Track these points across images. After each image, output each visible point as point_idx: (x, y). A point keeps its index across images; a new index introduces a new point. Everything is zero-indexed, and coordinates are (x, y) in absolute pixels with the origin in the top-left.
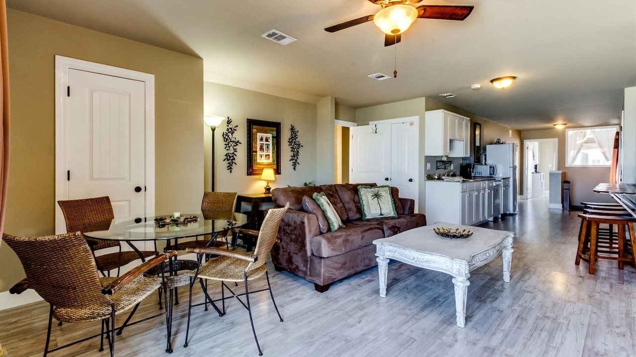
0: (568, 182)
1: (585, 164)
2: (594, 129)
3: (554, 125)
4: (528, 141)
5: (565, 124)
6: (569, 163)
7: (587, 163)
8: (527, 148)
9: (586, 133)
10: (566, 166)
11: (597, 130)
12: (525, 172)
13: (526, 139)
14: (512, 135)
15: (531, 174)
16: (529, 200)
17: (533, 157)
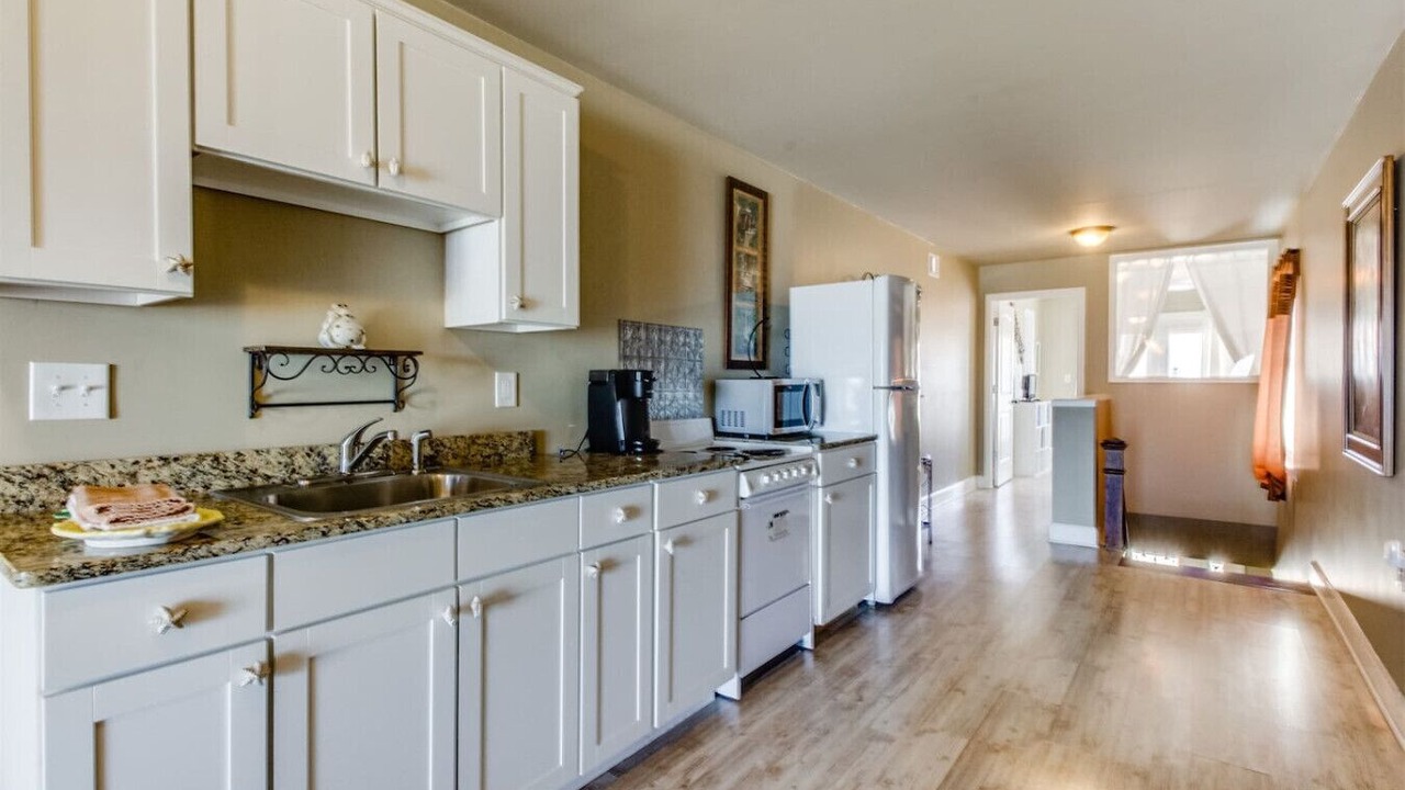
0: (1121, 445)
1: (1159, 374)
2: (1195, 254)
3: (1073, 232)
4: (998, 299)
5: (1109, 228)
6: (1118, 371)
7: (1166, 371)
8: (996, 322)
9: (1170, 267)
10: (1111, 380)
11: (1205, 257)
12: (990, 397)
13: (994, 292)
14: (942, 270)
15: (1011, 407)
16: (1000, 491)
17: (1020, 352)
